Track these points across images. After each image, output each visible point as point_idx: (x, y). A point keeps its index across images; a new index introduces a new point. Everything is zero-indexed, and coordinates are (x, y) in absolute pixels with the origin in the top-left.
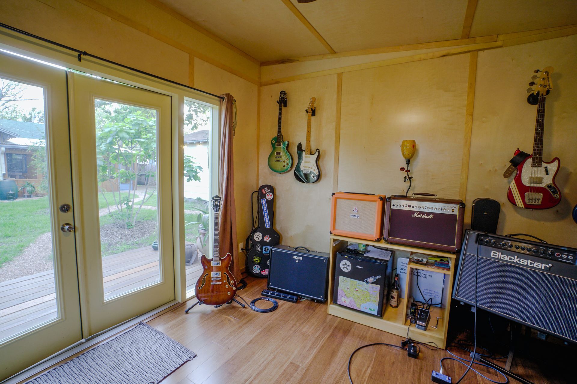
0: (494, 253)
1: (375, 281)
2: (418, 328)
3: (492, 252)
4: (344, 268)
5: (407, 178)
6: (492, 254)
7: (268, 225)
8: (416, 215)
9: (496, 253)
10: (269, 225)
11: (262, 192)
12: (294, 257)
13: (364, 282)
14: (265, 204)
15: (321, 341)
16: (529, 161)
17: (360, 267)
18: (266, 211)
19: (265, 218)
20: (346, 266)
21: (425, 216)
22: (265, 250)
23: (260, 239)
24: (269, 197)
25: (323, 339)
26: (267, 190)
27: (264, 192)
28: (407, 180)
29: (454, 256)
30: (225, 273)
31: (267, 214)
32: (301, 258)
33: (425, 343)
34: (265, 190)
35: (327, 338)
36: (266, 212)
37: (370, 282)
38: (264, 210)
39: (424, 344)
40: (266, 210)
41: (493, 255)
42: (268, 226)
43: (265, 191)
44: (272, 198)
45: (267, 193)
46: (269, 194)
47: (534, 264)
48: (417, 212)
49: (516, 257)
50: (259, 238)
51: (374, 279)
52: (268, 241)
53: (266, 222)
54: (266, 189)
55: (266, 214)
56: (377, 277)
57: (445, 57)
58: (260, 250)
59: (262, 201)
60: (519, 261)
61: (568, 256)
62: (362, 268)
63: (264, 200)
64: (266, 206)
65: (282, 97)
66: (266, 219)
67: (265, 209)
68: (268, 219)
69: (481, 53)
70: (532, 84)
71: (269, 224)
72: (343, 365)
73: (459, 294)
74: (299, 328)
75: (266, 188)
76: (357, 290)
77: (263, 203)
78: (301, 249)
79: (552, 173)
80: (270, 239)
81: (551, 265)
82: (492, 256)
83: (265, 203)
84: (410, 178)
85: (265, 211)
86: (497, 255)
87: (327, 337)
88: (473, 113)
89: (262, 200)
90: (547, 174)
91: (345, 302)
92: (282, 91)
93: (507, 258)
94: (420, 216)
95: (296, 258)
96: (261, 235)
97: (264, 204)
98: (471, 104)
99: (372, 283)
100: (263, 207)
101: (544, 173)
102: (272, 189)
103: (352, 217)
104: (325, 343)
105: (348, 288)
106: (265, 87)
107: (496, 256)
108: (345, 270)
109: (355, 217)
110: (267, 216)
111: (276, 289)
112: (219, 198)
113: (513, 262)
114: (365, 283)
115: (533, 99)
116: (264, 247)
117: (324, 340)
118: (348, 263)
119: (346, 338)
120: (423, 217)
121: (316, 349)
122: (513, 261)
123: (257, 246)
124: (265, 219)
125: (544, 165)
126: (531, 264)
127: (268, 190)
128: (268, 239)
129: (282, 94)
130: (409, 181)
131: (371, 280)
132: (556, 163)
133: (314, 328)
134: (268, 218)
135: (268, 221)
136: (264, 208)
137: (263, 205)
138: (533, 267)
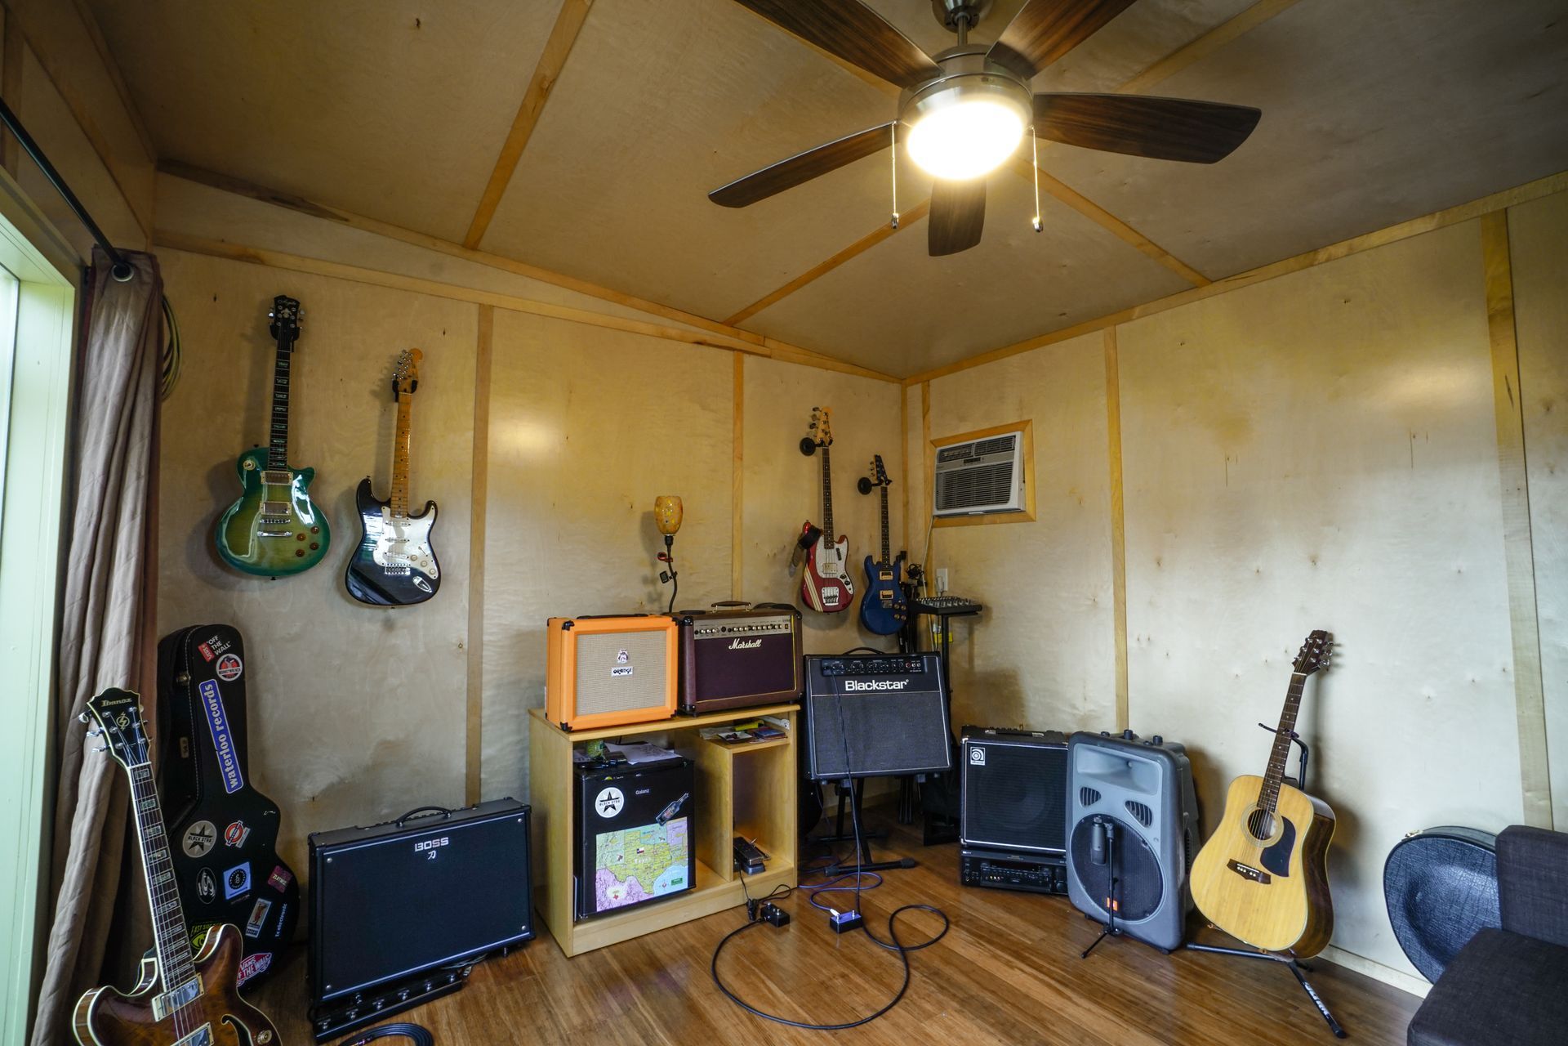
0: (849, 683)
1: (678, 809)
2: (754, 873)
3: (847, 682)
4: (606, 809)
5: (669, 574)
6: (847, 686)
7: (233, 781)
8: (735, 645)
9: (851, 683)
10: (239, 780)
11: (201, 657)
12: (421, 847)
13: (657, 822)
14: (218, 702)
15: (642, 1010)
16: (822, 539)
17: (644, 792)
18: (222, 728)
19: (222, 756)
20: (611, 804)
21: (750, 645)
22: (233, 884)
23: (209, 845)
24: (229, 670)
25: (640, 1006)
26: (219, 644)
27: (209, 656)
28: (671, 578)
29: (797, 707)
30: (225, 1019)
31: (228, 740)
32: (445, 841)
33: (771, 895)
34: (209, 646)
35: (642, 998)
36: (224, 732)
37: (668, 817)
38: (214, 726)
39: (771, 897)
40: (223, 724)
41: (849, 687)
42: (234, 783)
43: (212, 651)
44: (240, 673)
45: (221, 655)
46: (229, 659)
47: (892, 685)
48: (737, 638)
49: (874, 681)
50: (206, 844)
51: (676, 807)
52: (239, 844)
53: (227, 770)
54: (213, 640)
55: (222, 738)
56: (681, 800)
57: (700, 347)
58: (212, 890)
59: (205, 691)
60: (878, 686)
61: (916, 663)
62: (647, 791)
63: (210, 686)
64: (220, 708)
65: (286, 316)
66: (225, 757)
67: (218, 722)
68: (232, 757)
69: (748, 359)
70: (812, 426)
71: (237, 777)
72: (734, 1013)
73: (820, 769)
74: (560, 1028)
75: (216, 638)
76: (643, 851)
77: (206, 698)
78: (424, 816)
79: (843, 556)
80: (246, 831)
81: (907, 681)
82: (847, 689)
83: (216, 697)
84: (674, 575)
85: (219, 729)
86: (853, 685)
87: (639, 995)
88: (742, 455)
89: (203, 686)
90: (840, 559)
91: (616, 897)
92: (283, 297)
93: (865, 686)
94: (743, 646)
95: (426, 848)
96: (211, 829)
97: (211, 701)
98: (738, 440)
99: (673, 818)
100: (210, 712)
101: (836, 557)
102: (234, 639)
103: (617, 674)
104: (654, 1009)
105: (621, 857)
106: (182, 254)
107: (852, 687)
108: (610, 814)
109: (622, 674)
110: (230, 747)
111: (353, 994)
112: (129, 700)
113: (872, 690)
114: (658, 825)
115: (807, 447)
116: (227, 875)
117: (643, 1005)
118: (616, 792)
119: (669, 971)
120: (747, 646)
121: (657, 1030)
122: (871, 688)
123: (200, 881)
124: (223, 761)
125: (836, 546)
126: (891, 685)
127: (224, 643)
128: (238, 834)
129: (285, 307)
130: (672, 580)
131: (669, 811)
132: (845, 542)
133: (590, 1003)
134: (231, 752)
135: (234, 763)
136: (213, 719)
137: (208, 705)
138: (893, 689)
